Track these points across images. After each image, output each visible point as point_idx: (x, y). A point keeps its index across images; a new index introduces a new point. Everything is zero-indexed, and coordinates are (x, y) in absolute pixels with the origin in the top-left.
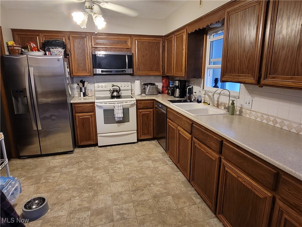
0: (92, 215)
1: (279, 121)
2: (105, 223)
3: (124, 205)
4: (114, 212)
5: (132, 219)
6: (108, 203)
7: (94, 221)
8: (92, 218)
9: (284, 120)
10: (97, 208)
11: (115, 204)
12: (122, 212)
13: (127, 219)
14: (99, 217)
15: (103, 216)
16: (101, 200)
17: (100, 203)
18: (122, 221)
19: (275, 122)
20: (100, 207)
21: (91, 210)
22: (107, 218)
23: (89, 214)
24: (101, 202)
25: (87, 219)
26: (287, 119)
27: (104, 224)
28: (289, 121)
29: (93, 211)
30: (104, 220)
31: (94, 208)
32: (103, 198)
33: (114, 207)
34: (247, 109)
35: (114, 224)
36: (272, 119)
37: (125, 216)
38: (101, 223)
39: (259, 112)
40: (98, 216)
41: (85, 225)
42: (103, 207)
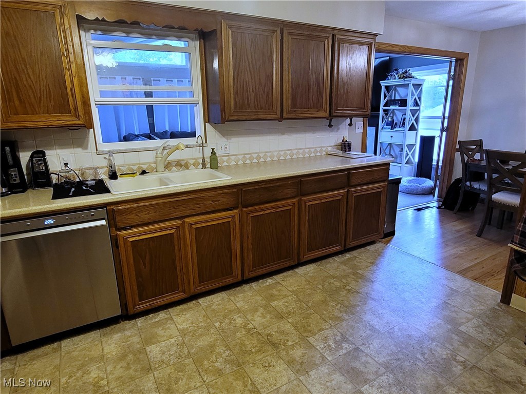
0: (366, 381)
1: (262, 155)
2: (367, 355)
3: (318, 347)
4: (341, 354)
5: (339, 329)
6: (327, 371)
7: (375, 372)
8: (371, 377)
9: (266, 152)
10: (348, 382)
11: (323, 360)
12: (333, 345)
13: (342, 335)
14: (362, 368)
15: (357, 364)
16: (325, 385)
17: (333, 382)
18: (351, 339)
19: (259, 157)
20: (342, 378)
21: (357, 389)
22: (356, 358)
23: (367, 386)
24: (329, 384)
25: (378, 384)
26: (268, 151)
27: (370, 356)
28: (270, 152)
29: (358, 384)
30: (364, 359)
31: (350, 387)
32: (317, 385)
33: (328, 358)
34: (223, 156)
35: (361, 345)
36: (255, 156)
37: (338, 338)
38: (370, 360)
39: (239, 155)
40: (362, 372)
41: (390, 379)
42: (338, 374)
